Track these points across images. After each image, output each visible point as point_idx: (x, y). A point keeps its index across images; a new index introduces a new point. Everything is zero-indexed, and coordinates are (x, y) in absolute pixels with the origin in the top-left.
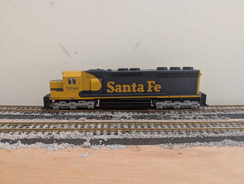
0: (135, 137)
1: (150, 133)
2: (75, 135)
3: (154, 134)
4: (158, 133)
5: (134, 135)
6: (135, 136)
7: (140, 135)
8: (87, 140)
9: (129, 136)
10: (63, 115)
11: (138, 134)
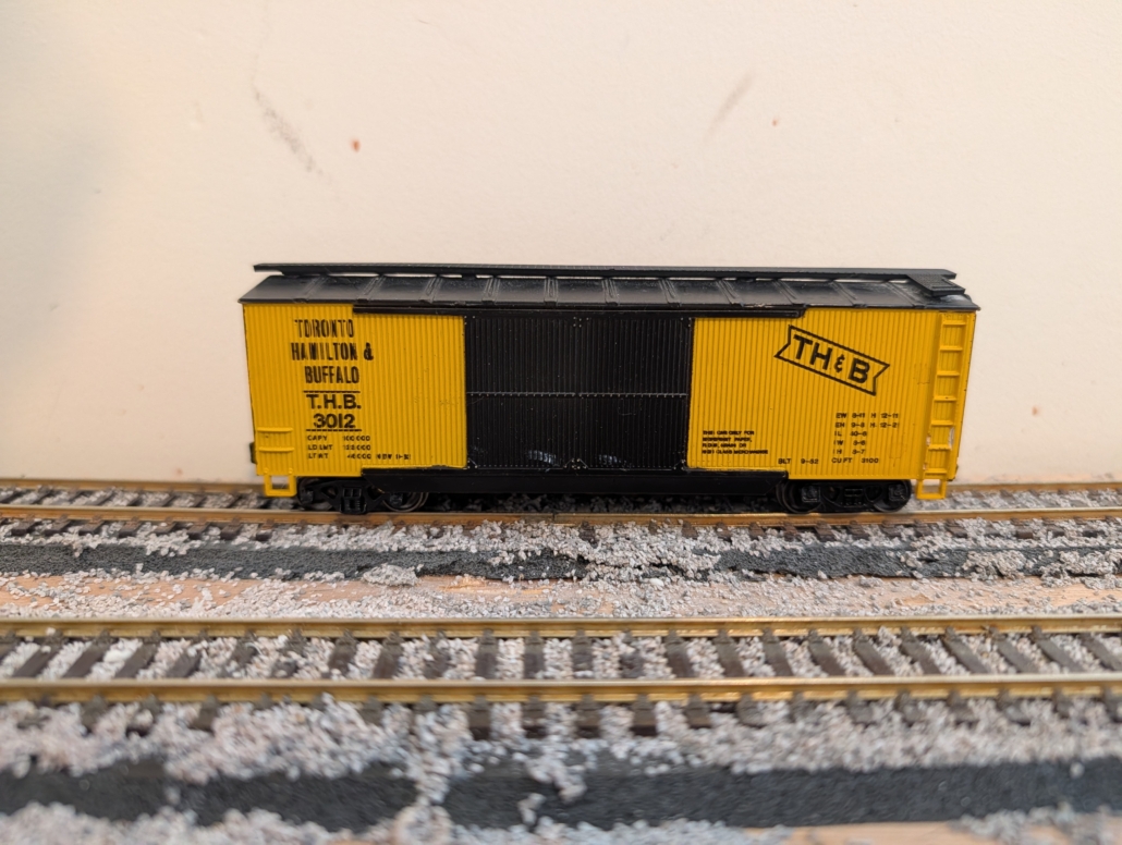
0: (794, 761)
1: (897, 717)
2: (330, 744)
3: (927, 722)
4: (952, 718)
5: (786, 744)
6: (791, 752)
7: (827, 740)
8: (419, 787)
9: (746, 746)
10: (265, 545)
11: (811, 735)
